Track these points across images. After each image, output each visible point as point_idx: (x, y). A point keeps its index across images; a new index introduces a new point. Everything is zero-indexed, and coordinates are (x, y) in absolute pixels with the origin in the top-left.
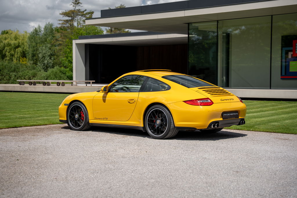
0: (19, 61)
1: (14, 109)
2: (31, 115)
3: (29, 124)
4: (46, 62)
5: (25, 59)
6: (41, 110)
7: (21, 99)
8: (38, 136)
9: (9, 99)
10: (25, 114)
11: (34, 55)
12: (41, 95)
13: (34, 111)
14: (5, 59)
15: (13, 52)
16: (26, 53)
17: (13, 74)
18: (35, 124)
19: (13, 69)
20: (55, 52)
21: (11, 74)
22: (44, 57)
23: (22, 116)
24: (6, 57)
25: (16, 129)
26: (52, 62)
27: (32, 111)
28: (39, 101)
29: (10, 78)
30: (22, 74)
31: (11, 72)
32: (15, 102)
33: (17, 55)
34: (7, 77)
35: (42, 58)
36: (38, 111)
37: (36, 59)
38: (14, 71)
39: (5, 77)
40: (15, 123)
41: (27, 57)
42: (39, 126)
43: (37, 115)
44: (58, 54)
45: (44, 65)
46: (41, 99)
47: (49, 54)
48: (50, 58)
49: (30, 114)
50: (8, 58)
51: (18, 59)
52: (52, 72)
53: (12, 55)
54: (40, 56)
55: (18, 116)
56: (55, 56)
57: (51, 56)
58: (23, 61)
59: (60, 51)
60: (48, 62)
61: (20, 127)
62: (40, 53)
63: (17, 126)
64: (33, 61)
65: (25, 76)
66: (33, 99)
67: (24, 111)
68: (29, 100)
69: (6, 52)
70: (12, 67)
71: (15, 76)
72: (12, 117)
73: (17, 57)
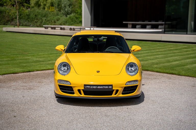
0: (49, 9)
1: (35, 52)
2: (45, 59)
3: (40, 69)
4: (66, 10)
5: (53, 7)
6: (53, 54)
7: (43, 41)
8: (43, 83)
9: (35, 41)
10: (41, 58)
11: (59, 5)
12: (57, 38)
13: (48, 54)
14: (40, 7)
15: (45, 3)
16: (53, 3)
17: (44, 19)
18: (45, 68)
19: (44, 15)
20: (72, 3)
21: (43, 18)
22: (65, 6)
23: (38, 59)
24: (41, 6)
25: (29, 73)
26: (71, 10)
27: (46, 55)
28: (54, 44)
29: (42, 21)
30: (50, 19)
31: (43, 17)
32: (38, 44)
33: (48, 4)
34: (41, 21)
35: (64, 7)
36: (51, 54)
37: (60, 8)
38: (45, 16)
39: (39, 20)
40: (30, 68)
41: (55, 6)
42: (47, 71)
43: (49, 59)
44: (75, 4)
45: (65, 12)
46: (56, 42)
47: (68, 4)
48: (69, 7)
49: (44, 57)
50: (42, 7)
51: (48, 7)
52: (70, 18)
53: (45, 5)
54: (63, 5)
55: (35, 59)
56: (73, 6)
57: (70, 5)
58: (52, 9)
59: (76, 2)
60: (68, 10)
61: (33, 71)
62: (63, 3)
63: (30, 71)
64: (58, 8)
65: (52, 20)
66: (51, 42)
67: (41, 54)
68: (48, 42)
69: (41, 2)
70: (43, 14)
71: (45, 20)
72: (30, 61)
73: (48, 6)
